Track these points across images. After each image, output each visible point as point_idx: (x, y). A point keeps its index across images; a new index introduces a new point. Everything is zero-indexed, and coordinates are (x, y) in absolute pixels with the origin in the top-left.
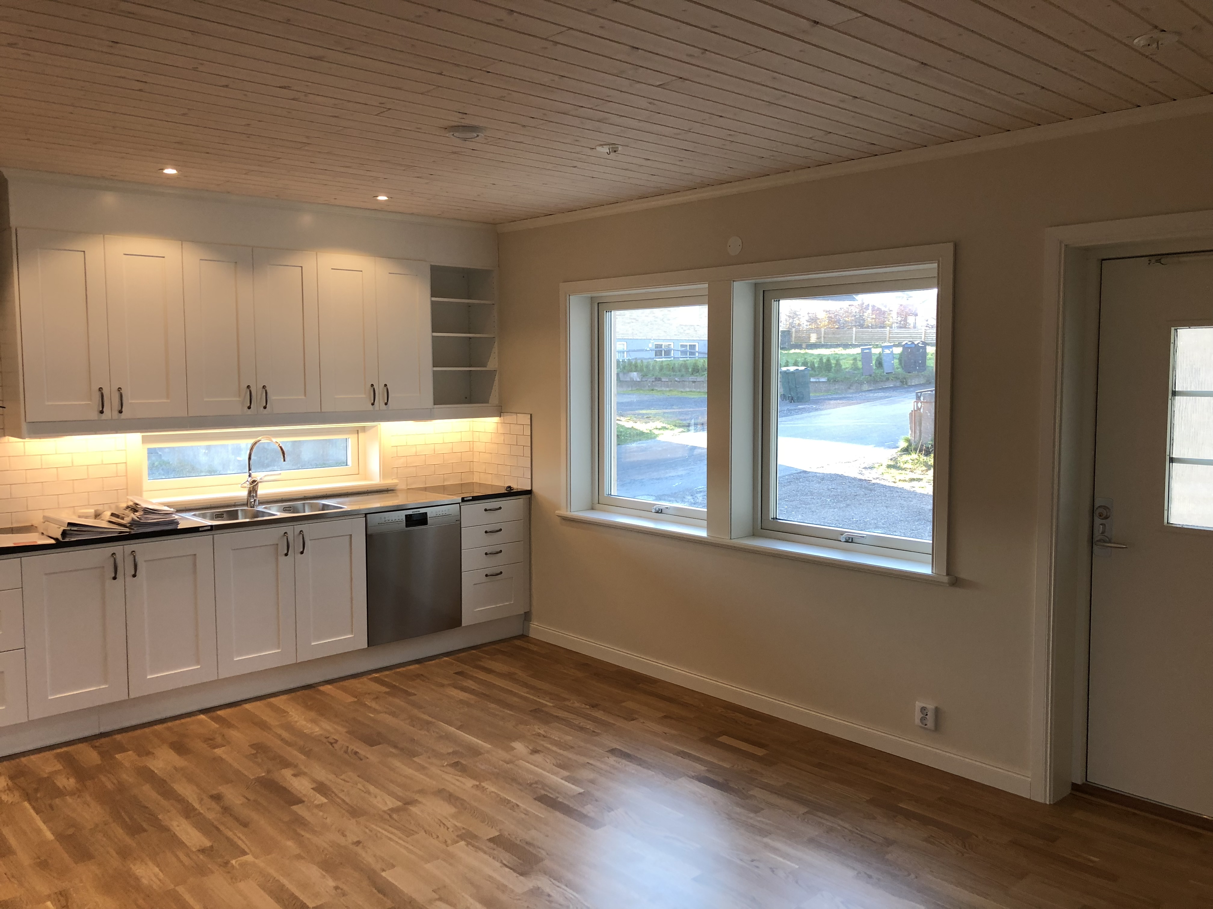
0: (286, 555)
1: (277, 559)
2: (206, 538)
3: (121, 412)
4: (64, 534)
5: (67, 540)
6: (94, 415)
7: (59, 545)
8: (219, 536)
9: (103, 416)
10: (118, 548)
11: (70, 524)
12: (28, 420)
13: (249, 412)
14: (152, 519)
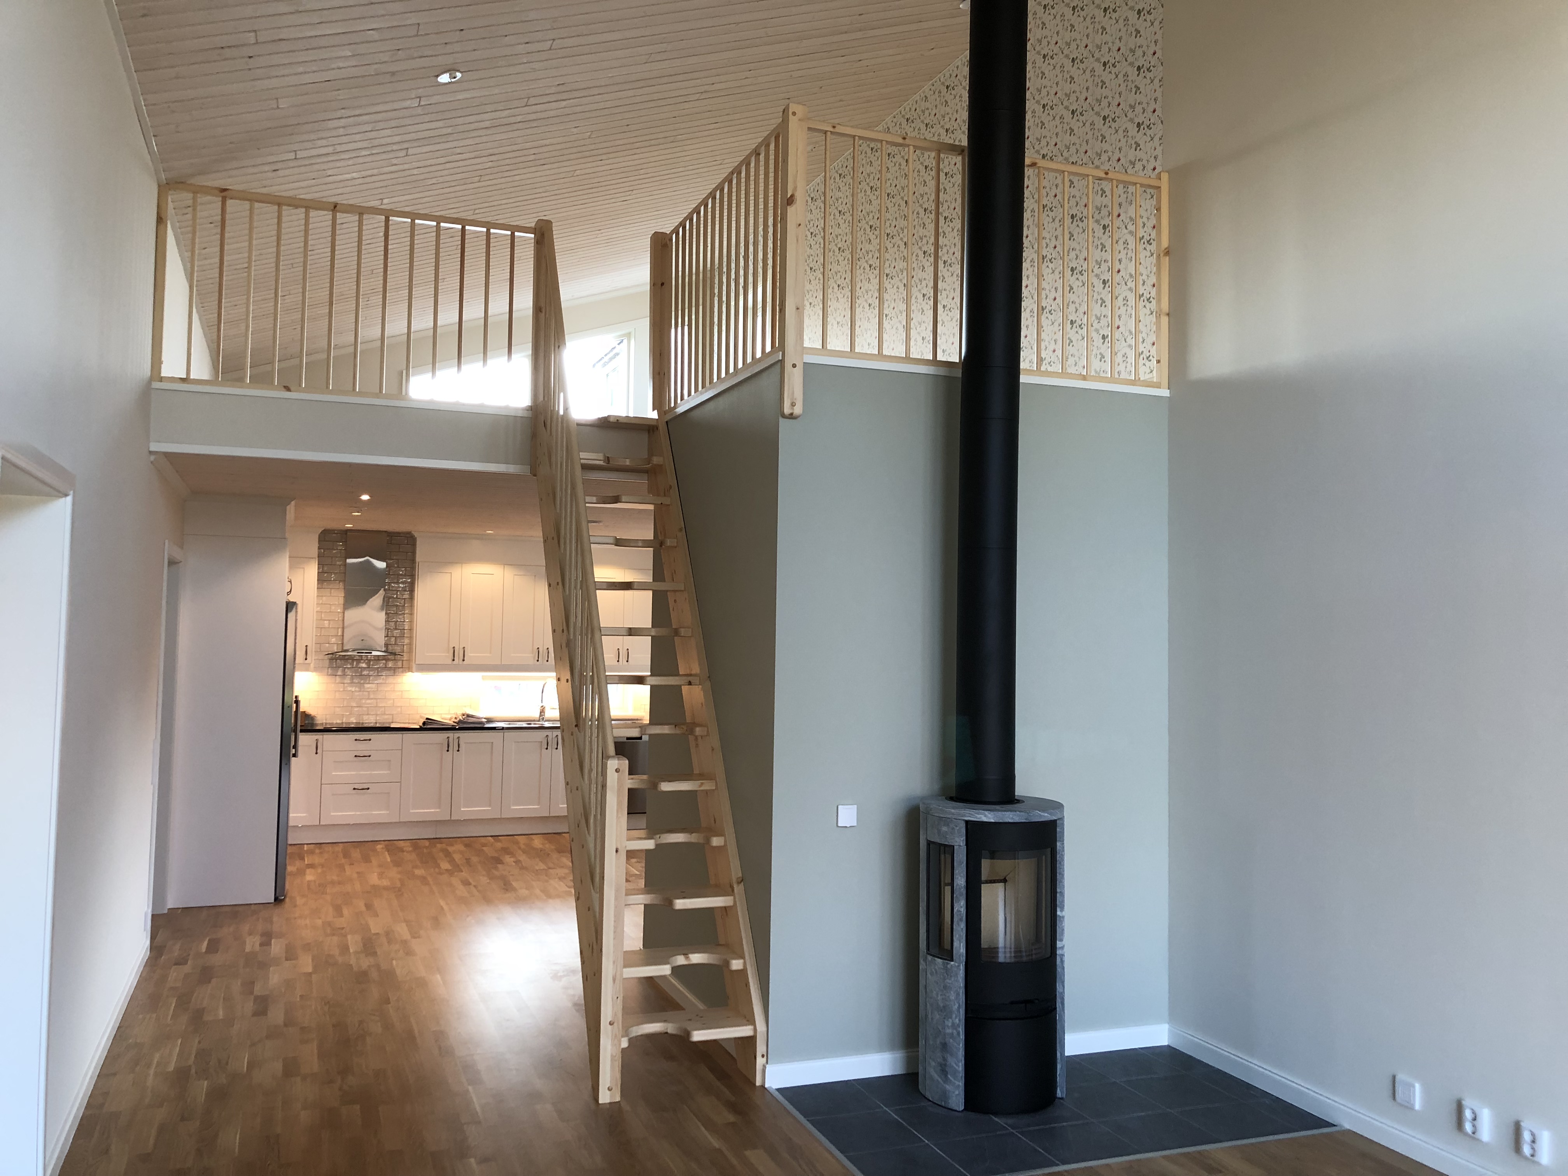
0: (547, 749)
1: (541, 750)
2: (500, 734)
3: (464, 660)
4: (424, 723)
5: (425, 727)
6: (450, 661)
7: (421, 729)
8: (508, 734)
9: (455, 662)
10: (450, 734)
11: (427, 719)
12: (417, 663)
13: (538, 663)
14: (471, 720)
